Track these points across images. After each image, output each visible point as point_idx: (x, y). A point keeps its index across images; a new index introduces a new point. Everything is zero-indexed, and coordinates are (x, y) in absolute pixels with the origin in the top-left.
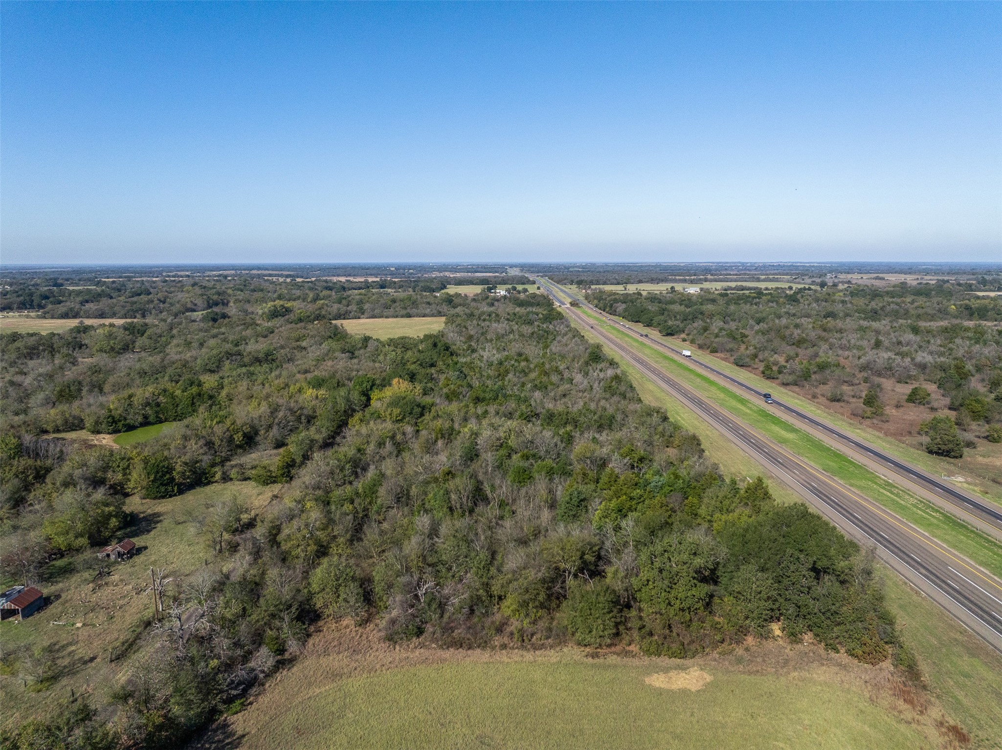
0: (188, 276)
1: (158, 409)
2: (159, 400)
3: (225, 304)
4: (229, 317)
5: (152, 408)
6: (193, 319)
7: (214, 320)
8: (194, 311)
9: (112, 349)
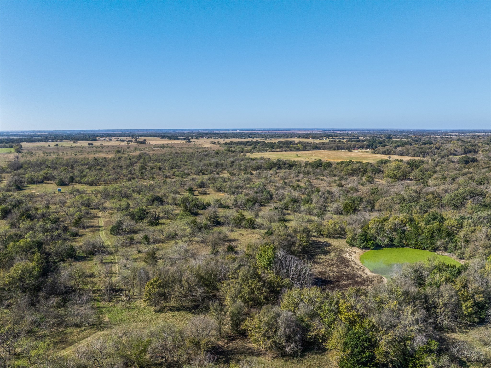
0: (456, 135)
1: (403, 235)
2: (405, 228)
3: (476, 152)
4: (477, 161)
5: (398, 233)
6: (453, 160)
7: (467, 162)
8: (455, 155)
9: (395, 176)
